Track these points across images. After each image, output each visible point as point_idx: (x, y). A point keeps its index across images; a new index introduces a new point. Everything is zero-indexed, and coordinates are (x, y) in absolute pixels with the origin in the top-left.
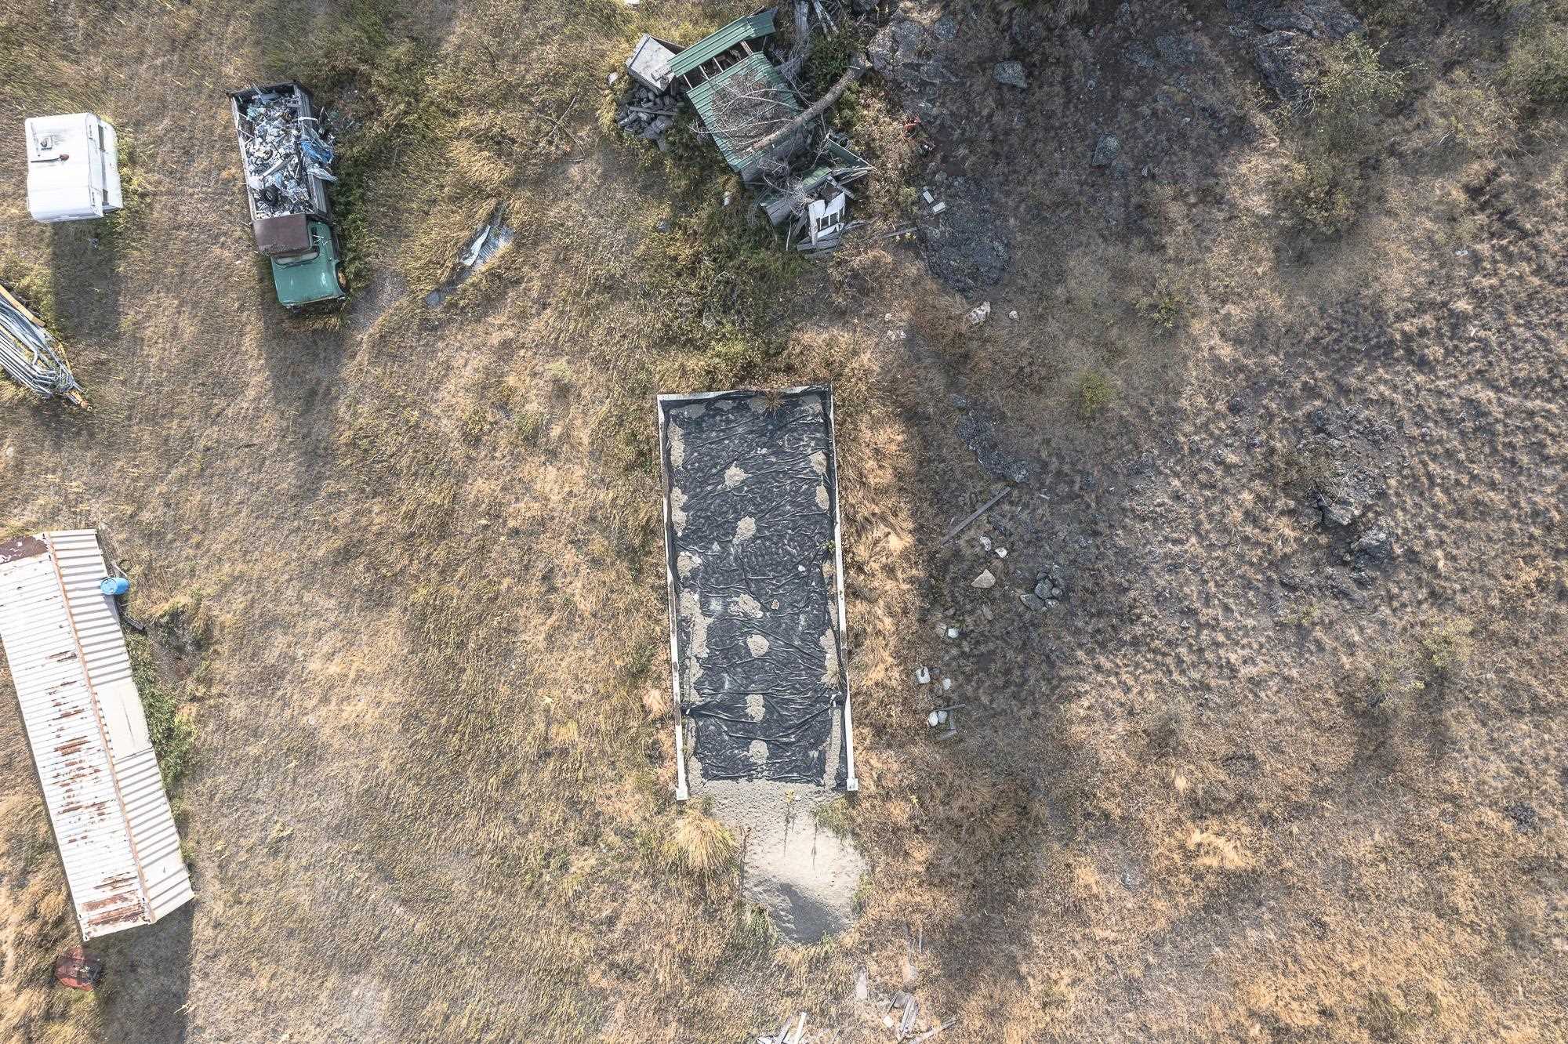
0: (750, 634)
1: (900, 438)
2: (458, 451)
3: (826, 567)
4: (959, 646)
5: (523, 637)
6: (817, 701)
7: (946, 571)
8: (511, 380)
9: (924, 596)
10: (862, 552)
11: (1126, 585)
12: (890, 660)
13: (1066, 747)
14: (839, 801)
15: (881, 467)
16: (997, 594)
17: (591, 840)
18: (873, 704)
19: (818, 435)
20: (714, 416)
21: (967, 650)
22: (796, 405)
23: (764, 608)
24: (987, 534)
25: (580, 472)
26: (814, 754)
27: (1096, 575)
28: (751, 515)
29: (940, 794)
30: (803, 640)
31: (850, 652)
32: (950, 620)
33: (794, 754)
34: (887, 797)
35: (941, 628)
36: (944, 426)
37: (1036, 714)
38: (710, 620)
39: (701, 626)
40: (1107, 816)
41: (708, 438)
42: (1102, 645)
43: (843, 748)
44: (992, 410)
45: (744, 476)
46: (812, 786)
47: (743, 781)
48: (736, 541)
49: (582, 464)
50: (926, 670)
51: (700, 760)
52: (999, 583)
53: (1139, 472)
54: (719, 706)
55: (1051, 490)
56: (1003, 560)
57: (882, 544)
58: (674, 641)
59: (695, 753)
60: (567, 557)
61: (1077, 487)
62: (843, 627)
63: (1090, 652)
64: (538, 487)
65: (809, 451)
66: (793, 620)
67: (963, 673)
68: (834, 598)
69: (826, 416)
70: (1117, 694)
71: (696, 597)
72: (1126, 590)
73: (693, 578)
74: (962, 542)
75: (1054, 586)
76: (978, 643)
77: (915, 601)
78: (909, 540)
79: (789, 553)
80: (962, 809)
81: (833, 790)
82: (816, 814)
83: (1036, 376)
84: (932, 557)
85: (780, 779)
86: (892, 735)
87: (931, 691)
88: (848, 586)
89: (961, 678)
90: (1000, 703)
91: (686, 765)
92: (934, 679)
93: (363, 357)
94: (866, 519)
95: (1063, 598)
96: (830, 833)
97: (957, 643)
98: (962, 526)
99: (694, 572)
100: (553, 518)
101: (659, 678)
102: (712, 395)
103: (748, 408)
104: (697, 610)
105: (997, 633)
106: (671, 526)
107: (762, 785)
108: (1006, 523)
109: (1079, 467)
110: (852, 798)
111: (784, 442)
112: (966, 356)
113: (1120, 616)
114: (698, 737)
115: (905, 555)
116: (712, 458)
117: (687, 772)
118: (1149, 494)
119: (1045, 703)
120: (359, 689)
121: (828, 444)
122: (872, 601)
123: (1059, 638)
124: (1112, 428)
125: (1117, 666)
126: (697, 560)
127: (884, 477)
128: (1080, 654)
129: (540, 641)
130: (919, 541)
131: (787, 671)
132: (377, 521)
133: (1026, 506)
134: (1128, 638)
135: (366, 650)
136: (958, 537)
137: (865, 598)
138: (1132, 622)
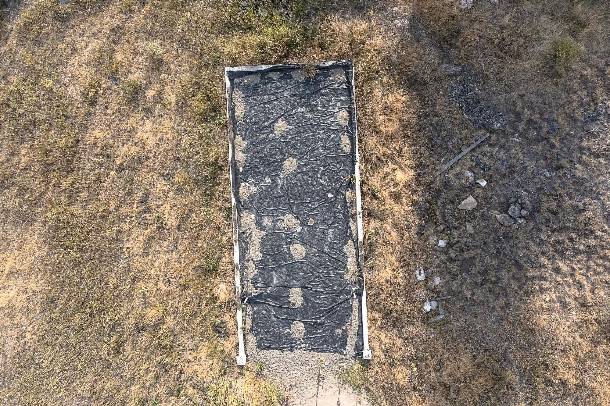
0: (292, 243)
1: (404, 98)
2: (81, 108)
3: (349, 195)
4: (446, 253)
5: (129, 244)
6: (341, 292)
7: (438, 197)
8: (119, 57)
9: (421, 216)
10: (375, 183)
11: (581, 206)
12: (397, 263)
13: (532, 330)
14: (357, 366)
15: (389, 120)
16: (478, 215)
17: (176, 392)
18: (383, 295)
19: (343, 98)
20: (266, 84)
21: (453, 256)
22: (326, 75)
23: (303, 224)
24: (470, 169)
25: (168, 124)
26: (339, 331)
27: (559, 199)
28: (294, 156)
29: (433, 363)
30: (331, 248)
31: (366, 257)
32: (440, 234)
33: (324, 332)
34: (392, 365)
35: (432, 241)
36: (437, 89)
37: (508, 305)
38: (263, 233)
39: (257, 236)
40: (564, 383)
41: (263, 99)
42: (562, 253)
43: (361, 327)
44: (476, 74)
45: (289, 127)
46: (337, 354)
47: (286, 351)
48: (282, 175)
49: (170, 119)
50: (422, 272)
51: (256, 335)
52: (480, 206)
53: (594, 119)
54: (269, 296)
55: (522, 135)
56: (484, 189)
57: (390, 177)
58: (236, 248)
59: (251, 330)
60: (160, 186)
61: (544, 131)
62: (361, 238)
63: (552, 259)
64: (138, 135)
65: (336, 110)
66: (323, 233)
67: (450, 273)
68: (354, 217)
69: (349, 83)
70: (573, 291)
71: (253, 216)
72: (581, 211)
73: (251, 202)
74: (451, 176)
75: (522, 208)
76: (462, 250)
77: (414, 220)
78: (411, 174)
79: (321, 184)
80: (450, 375)
81: (353, 358)
82: (339, 376)
83: (515, 45)
84: (429, 187)
85: (314, 350)
86: (397, 319)
87: (426, 286)
88: (364, 209)
89: (448, 276)
90: (479, 296)
91: (245, 340)
92: (428, 278)
93: (13, 41)
94: (378, 159)
95: (530, 217)
96: (350, 390)
97: (444, 251)
98: (451, 163)
99: (252, 198)
100: (149, 158)
101: (225, 275)
102: (264, 67)
103: (291, 78)
104: (254, 226)
105: (477, 244)
106: (235, 164)
107: (300, 354)
108: (487, 161)
109: (546, 116)
110: (366, 364)
111: (318, 102)
112: (458, 32)
113: (577, 231)
114: (254, 319)
115: (408, 184)
116: (265, 114)
117: (245, 344)
118: (602, 136)
119: (514, 296)
120: (11, 281)
121: (350, 103)
122: (382, 219)
123: (526, 247)
124: (576, 84)
125: (573, 269)
126: (254, 189)
127: (393, 127)
128: (544, 260)
129: (138, 247)
130: (419, 174)
131: (319, 271)
132: (24, 160)
133: (502, 147)
134: (582, 248)
135: (16, 252)
136: (448, 172)
137: (377, 217)
138: (586, 235)
